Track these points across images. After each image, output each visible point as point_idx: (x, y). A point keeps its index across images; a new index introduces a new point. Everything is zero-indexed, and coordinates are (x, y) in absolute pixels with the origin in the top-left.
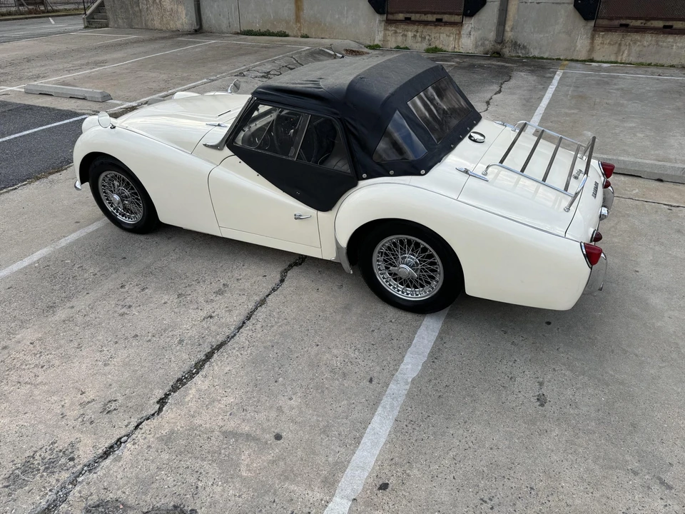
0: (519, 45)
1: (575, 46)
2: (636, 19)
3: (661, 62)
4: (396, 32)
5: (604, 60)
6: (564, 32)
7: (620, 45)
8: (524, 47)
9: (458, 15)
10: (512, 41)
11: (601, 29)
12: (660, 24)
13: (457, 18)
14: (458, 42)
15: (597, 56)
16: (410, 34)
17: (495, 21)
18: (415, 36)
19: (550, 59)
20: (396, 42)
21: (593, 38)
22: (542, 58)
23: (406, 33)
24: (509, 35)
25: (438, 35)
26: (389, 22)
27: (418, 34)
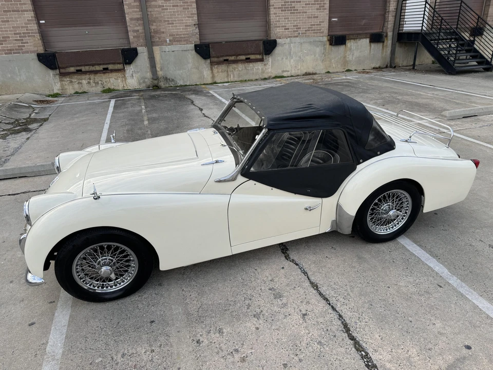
0: (169, 79)
1: (204, 76)
2: (231, 56)
3: (250, 78)
4: (71, 82)
5: (222, 81)
6: (194, 68)
7: (227, 71)
8: (173, 80)
9: (120, 64)
10: (163, 77)
11: (215, 64)
12: (243, 57)
13: (120, 66)
14: (126, 83)
15: (218, 80)
16: (84, 82)
17: (148, 65)
18: (89, 83)
19: (192, 85)
20: (74, 89)
21: (212, 69)
22: (186, 85)
23: (80, 81)
24: (160, 73)
25: (108, 79)
26: (62, 75)
27: (91, 81)
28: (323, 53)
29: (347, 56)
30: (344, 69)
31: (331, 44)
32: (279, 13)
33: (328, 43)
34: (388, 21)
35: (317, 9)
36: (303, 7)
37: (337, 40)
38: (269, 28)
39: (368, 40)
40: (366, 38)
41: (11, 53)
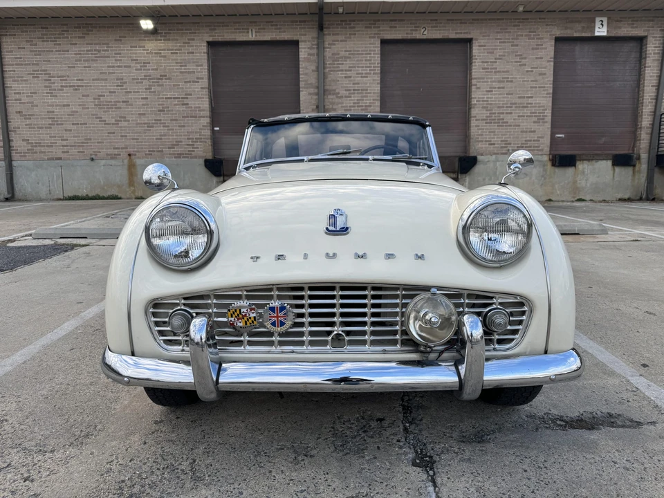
28: (542, 176)
29: (579, 182)
30: (574, 197)
31: (553, 165)
32: (482, 126)
33: (549, 164)
34: (640, 140)
35: (534, 122)
36: (514, 119)
37: (563, 161)
38: (469, 142)
39: (610, 163)
40: (607, 159)
41: (180, 157)
